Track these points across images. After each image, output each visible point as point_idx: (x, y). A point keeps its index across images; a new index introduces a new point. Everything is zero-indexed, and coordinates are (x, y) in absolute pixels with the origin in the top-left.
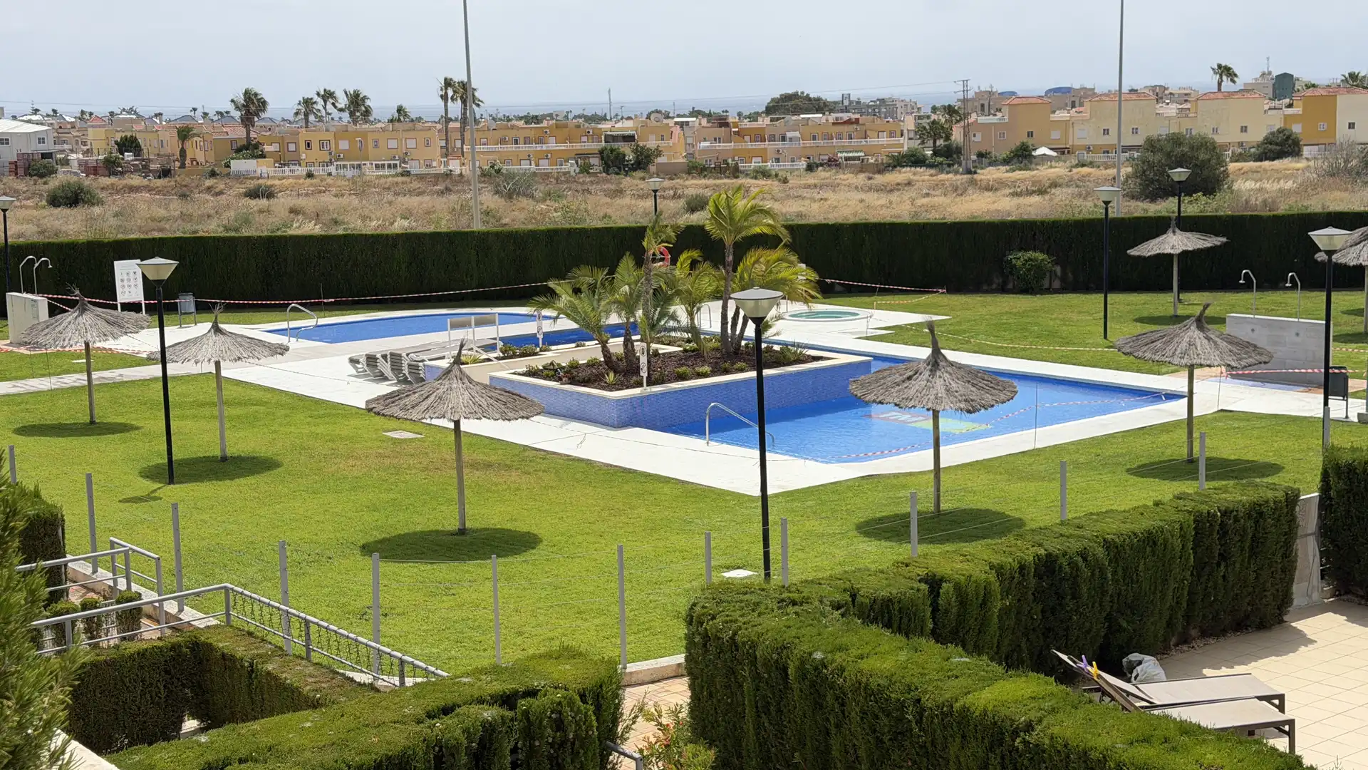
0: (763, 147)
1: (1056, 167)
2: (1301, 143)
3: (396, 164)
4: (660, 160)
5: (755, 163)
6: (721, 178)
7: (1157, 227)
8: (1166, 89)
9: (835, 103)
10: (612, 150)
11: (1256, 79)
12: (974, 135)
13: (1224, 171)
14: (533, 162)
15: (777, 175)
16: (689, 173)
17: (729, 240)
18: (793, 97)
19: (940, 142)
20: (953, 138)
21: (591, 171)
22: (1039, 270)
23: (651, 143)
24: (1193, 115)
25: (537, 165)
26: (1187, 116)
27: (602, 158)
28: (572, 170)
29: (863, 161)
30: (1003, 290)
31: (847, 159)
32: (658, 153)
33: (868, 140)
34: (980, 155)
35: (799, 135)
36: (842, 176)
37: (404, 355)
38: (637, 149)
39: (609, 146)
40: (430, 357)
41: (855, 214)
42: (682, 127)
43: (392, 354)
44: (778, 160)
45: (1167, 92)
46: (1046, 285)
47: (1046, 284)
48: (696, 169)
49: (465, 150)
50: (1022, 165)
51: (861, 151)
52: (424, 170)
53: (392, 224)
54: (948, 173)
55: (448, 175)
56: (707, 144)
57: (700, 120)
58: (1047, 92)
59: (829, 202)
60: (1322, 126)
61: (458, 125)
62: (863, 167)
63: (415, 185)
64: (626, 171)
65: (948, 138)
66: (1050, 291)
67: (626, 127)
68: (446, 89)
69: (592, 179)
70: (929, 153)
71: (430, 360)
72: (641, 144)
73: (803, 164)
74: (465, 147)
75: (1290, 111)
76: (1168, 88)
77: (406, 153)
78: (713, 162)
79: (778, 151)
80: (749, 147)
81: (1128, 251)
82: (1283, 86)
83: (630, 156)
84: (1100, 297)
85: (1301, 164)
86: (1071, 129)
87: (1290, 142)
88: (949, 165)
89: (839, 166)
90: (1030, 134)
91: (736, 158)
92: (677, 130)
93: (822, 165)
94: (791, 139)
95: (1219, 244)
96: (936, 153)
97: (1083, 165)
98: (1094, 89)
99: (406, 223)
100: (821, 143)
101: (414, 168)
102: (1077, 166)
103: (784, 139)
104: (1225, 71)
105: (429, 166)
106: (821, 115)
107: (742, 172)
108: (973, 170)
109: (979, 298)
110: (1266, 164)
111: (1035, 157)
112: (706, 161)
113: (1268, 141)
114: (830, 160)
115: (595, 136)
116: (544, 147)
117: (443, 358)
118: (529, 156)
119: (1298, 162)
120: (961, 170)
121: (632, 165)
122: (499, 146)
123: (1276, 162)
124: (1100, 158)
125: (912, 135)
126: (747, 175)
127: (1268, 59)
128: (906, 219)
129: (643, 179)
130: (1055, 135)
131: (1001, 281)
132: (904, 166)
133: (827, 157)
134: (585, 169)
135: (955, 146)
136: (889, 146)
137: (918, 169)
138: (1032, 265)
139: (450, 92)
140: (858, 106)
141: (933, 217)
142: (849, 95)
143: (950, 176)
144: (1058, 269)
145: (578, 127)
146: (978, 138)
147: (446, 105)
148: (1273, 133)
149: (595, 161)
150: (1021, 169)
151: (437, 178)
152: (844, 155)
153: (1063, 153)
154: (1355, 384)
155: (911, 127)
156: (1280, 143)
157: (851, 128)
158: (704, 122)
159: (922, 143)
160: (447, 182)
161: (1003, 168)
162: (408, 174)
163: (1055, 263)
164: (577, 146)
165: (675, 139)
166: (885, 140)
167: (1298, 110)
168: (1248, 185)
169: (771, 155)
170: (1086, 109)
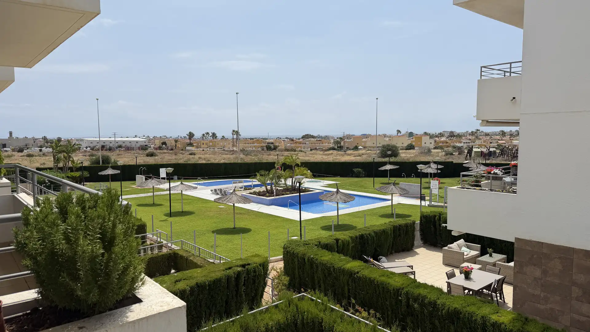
0: (301, 145)
1: (363, 151)
2: (415, 147)
3: (222, 148)
4: (279, 148)
5: (299, 149)
6: (292, 152)
7: (385, 164)
9: (316, 136)
10: (269, 146)
11: (405, 133)
13: (399, 152)
15: (304, 151)
16: (285, 151)
17: (292, 165)
18: (308, 135)
22: (359, 172)
23: (277, 144)
24: (392, 140)
25: (252, 149)
27: (266, 148)
28: (260, 150)
30: (352, 177)
32: (278, 146)
33: (323, 144)
34: (347, 148)
35: (309, 143)
36: (318, 152)
37: (223, 189)
43: (220, 189)
44: (304, 148)
45: (386, 135)
47: (361, 175)
48: (287, 150)
49: (237, 145)
51: (322, 147)
52: (228, 149)
55: (233, 150)
56: (289, 145)
58: (361, 135)
60: (419, 143)
61: (235, 140)
62: (322, 150)
63: (226, 153)
65: (340, 144)
66: (362, 177)
67: (272, 141)
69: (264, 152)
70: (336, 147)
71: (228, 190)
72: (275, 144)
73: (309, 149)
75: (412, 140)
77: (224, 146)
78: (290, 148)
80: (298, 145)
81: (378, 169)
82: (411, 134)
83: (273, 147)
84: (373, 178)
85: (415, 151)
86: (366, 143)
87: (412, 146)
88: (341, 150)
89: (317, 150)
90: (358, 144)
91: (295, 148)
92: (283, 142)
93: (313, 149)
94: (307, 144)
95: (397, 168)
96: (338, 147)
100: (313, 145)
101: (226, 149)
102: (368, 151)
103: (305, 144)
104: (399, 131)
106: (313, 139)
107: (296, 151)
108: (346, 151)
109: (347, 178)
110: (407, 151)
111: (359, 148)
113: (408, 146)
115: (265, 143)
116: (254, 145)
117: (231, 190)
118: (251, 147)
120: (343, 151)
121: (273, 149)
122: (244, 144)
123: (409, 150)
124: (372, 149)
125: (333, 143)
126: (298, 151)
128: (332, 161)
129: (275, 152)
130: (363, 144)
131: (351, 174)
132: (331, 150)
133: (315, 148)
134: (263, 150)
135: (342, 146)
136: (328, 146)
137: (334, 151)
139: (234, 133)
140: (321, 137)
141: (337, 161)
142: (319, 135)
143: (341, 152)
144: (364, 172)
145: (262, 141)
146: (347, 144)
147: (233, 136)
148: (409, 144)
149: (265, 148)
150: (356, 151)
151: (231, 151)
152: (318, 147)
153: (365, 148)
154: (427, 198)
155: (333, 142)
156: (410, 146)
157: (320, 142)
158: (288, 140)
159: (335, 145)
160: (233, 152)
161: (352, 151)
162: (225, 150)
163: (363, 171)
164: (261, 145)
165: (282, 144)
166: (327, 144)
167: (414, 140)
168: (403, 155)
169: (303, 147)
170: (369, 139)
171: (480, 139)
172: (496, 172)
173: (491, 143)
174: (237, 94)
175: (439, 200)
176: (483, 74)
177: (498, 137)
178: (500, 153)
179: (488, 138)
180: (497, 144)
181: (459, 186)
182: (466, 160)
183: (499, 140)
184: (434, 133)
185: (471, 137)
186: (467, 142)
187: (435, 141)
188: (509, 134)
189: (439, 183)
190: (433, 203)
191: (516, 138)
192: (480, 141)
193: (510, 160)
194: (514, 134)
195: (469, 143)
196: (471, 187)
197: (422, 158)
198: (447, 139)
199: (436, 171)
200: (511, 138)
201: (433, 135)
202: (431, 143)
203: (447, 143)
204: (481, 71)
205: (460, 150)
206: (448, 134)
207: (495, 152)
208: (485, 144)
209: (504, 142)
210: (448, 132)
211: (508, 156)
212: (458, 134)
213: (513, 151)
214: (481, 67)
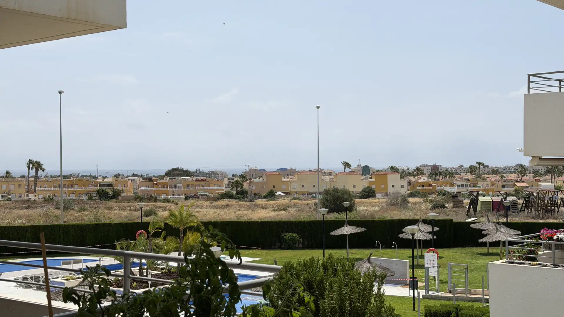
0: (166, 190)
1: (285, 200)
2: (376, 192)
3: (5, 196)
4: (123, 195)
5: (163, 196)
6: (150, 202)
7: (340, 224)
8: (322, 170)
9: (193, 172)
10: (103, 190)
11: (356, 167)
12: (252, 186)
13: (354, 203)
14: (67, 195)
15: (173, 201)
16: (136, 200)
17: (181, 228)
18: (177, 169)
19: (239, 189)
20: (244, 187)
21: (93, 199)
22: (294, 239)
23: (119, 188)
24: (336, 181)
25: (69, 196)
26: (333, 181)
27: (98, 194)
28: (85, 198)
29: (208, 196)
30: (280, 248)
31: (202, 195)
32: (123, 191)
33: (210, 187)
34: (255, 194)
35: (182, 185)
36: (200, 202)
37: (41, 277)
38: (113, 190)
39: (101, 189)
40: (53, 277)
41: (213, 218)
42: (131, 181)
43: (35, 276)
44: (173, 195)
45: (323, 171)
46: (297, 247)
47: (297, 245)
48: (138, 198)
49: (37, 190)
50: (272, 199)
51: (207, 192)
52: (18, 198)
53: (14, 221)
54: (242, 201)
55: (29, 200)
56: (143, 188)
57: (139, 178)
58: (278, 170)
59: (202, 213)
60: (383, 186)
61: (33, 179)
62: (208, 199)
63: (14, 204)
64: (109, 199)
65: (242, 187)
66: (298, 248)
67: (109, 180)
68: (29, 164)
69: (94, 202)
70: (235, 193)
71: (53, 279)
72: (115, 188)
73: (183, 197)
74: (37, 188)
75: (371, 180)
76: (323, 170)
77: (10, 191)
78: (146, 196)
79: (173, 191)
80: (161, 190)
81: (330, 233)
82: (366, 170)
83: (111, 193)
84: (322, 251)
85: (377, 200)
86: (290, 185)
87: (371, 191)
88: (243, 198)
89: (198, 198)
90: (274, 187)
91: (156, 194)
92: (130, 182)
93: (191, 197)
94: (179, 187)
95: (363, 231)
96: (237, 193)
97: (295, 199)
98: (295, 169)
99: (21, 221)
100: (191, 188)
101: (13, 197)
102: (293, 199)
103: (175, 186)
104: (346, 165)
105: (20, 197)
106: (190, 177)
107: (158, 200)
108: (253, 200)
109: (272, 251)
110: (364, 200)
111: (276, 196)
112: (143, 195)
113: (364, 191)
114: (194, 195)
115: (95, 185)
116: (73, 189)
117: (58, 278)
118: (66, 192)
119: (375, 200)
120: (248, 200)
121: (111, 196)
122: (52, 188)
123: (367, 199)
124: (301, 196)
125: (227, 186)
126: (160, 201)
127: (360, 160)
128: (234, 219)
129: (116, 202)
130: (284, 187)
131: (279, 244)
132: (225, 198)
133: (193, 194)
134: (91, 198)
135: (245, 190)
136: (218, 190)
137: (231, 200)
138: (292, 238)
139: (31, 166)
140: (203, 174)
141: (244, 219)
142: (199, 169)
143: (243, 202)
144: (301, 240)
145: (88, 180)
146: (254, 188)
147: (29, 171)
148: (365, 188)
149: (95, 195)
150: (271, 200)
151: (24, 202)
152: (200, 193)
153: (287, 194)
154: (420, 284)
155: (227, 183)
156: (369, 192)
157: (203, 183)
158: (141, 179)
159: (232, 189)
160: (29, 204)
161: (265, 200)
162: (10, 200)
163: (300, 238)
164: (88, 189)
165: (129, 186)
166: (216, 187)
167: (373, 180)
168: (362, 208)
169: (171, 193)
170: (295, 178)
171: (484, 180)
172: (560, 236)
173: (503, 186)
174: (60, 93)
175: (440, 288)
176: (531, 85)
177: (514, 176)
178: (524, 205)
179: (498, 177)
180: (513, 189)
181: (505, 260)
182: (469, 217)
183: (517, 181)
184: (405, 168)
185: (468, 176)
186: (464, 185)
187: (410, 183)
188: (532, 171)
189: (439, 258)
190: (430, 293)
191: (543, 178)
192: (486, 183)
193: (541, 216)
194: (540, 171)
195: (467, 186)
196: (524, 262)
197: (395, 212)
198: (430, 180)
199: (430, 237)
200: (535, 177)
201: (404, 171)
202: (403, 186)
203: (430, 186)
204: (529, 82)
205: (456, 199)
206: (428, 171)
207: (514, 203)
208: (493, 187)
209: (525, 184)
210: (429, 166)
211: (538, 210)
212: (446, 171)
213: (544, 201)
214: (529, 75)
